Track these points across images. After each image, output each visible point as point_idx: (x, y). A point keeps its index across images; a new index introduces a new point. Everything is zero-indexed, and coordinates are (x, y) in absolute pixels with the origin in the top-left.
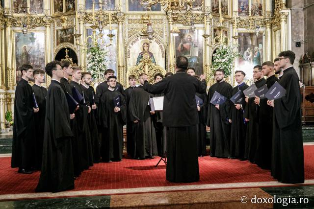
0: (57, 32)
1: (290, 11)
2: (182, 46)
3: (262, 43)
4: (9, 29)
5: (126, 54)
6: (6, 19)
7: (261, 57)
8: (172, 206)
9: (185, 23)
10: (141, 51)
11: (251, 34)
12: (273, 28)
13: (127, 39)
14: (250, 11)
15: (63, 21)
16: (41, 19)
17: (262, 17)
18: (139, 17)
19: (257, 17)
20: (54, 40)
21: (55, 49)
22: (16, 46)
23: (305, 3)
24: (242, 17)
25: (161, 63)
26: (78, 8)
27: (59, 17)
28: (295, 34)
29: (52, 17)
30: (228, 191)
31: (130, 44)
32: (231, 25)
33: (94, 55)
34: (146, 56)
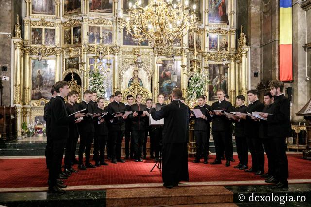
0: (66, 59)
1: (249, 48)
2: (164, 73)
3: (227, 73)
4: (27, 57)
5: (120, 78)
6: (25, 49)
7: (227, 83)
8: (155, 199)
9: (167, 55)
10: (131, 77)
11: (219, 66)
12: (237, 61)
13: (121, 67)
14: (218, 48)
15: (70, 51)
16: (53, 49)
17: (228, 52)
18: (131, 50)
19: (224, 52)
20: (63, 66)
21: (64, 73)
22: (32, 70)
23: (261, 42)
24: (212, 52)
25: (147, 86)
26: (83, 41)
27: (68, 48)
28: (254, 66)
29: (62, 48)
30: (198, 188)
31: (123, 71)
32: (203, 58)
33: (95, 79)
34: (136, 81)
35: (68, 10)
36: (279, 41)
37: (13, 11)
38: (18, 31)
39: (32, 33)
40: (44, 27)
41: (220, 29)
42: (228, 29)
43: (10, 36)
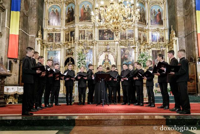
0: (66, 50)
1: (177, 38)
2: (124, 56)
4: (45, 49)
5: (97, 60)
6: (44, 45)
9: (125, 45)
11: (159, 51)
12: (170, 48)
13: (98, 53)
15: (69, 45)
16: (59, 45)
17: (164, 43)
18: (104, 43)
19: (161, 42)
20: (65, 54)
21: (65, 58)
22: (48, 56)
23: (185, 34)
24: (154, 43)
26: (76, 39)
27: (67, 43)
29: (64, 44)
31: (99, 55)
33: (80, 57)
34: (107, 61)
35: (68, 22)
36: (197, 31)
37: (37, 23)
38: (39, 34)
39: (48, 36)
40: (54, 33)
41: (158, 29)
42: (163, 29)
43: (35, 37)
